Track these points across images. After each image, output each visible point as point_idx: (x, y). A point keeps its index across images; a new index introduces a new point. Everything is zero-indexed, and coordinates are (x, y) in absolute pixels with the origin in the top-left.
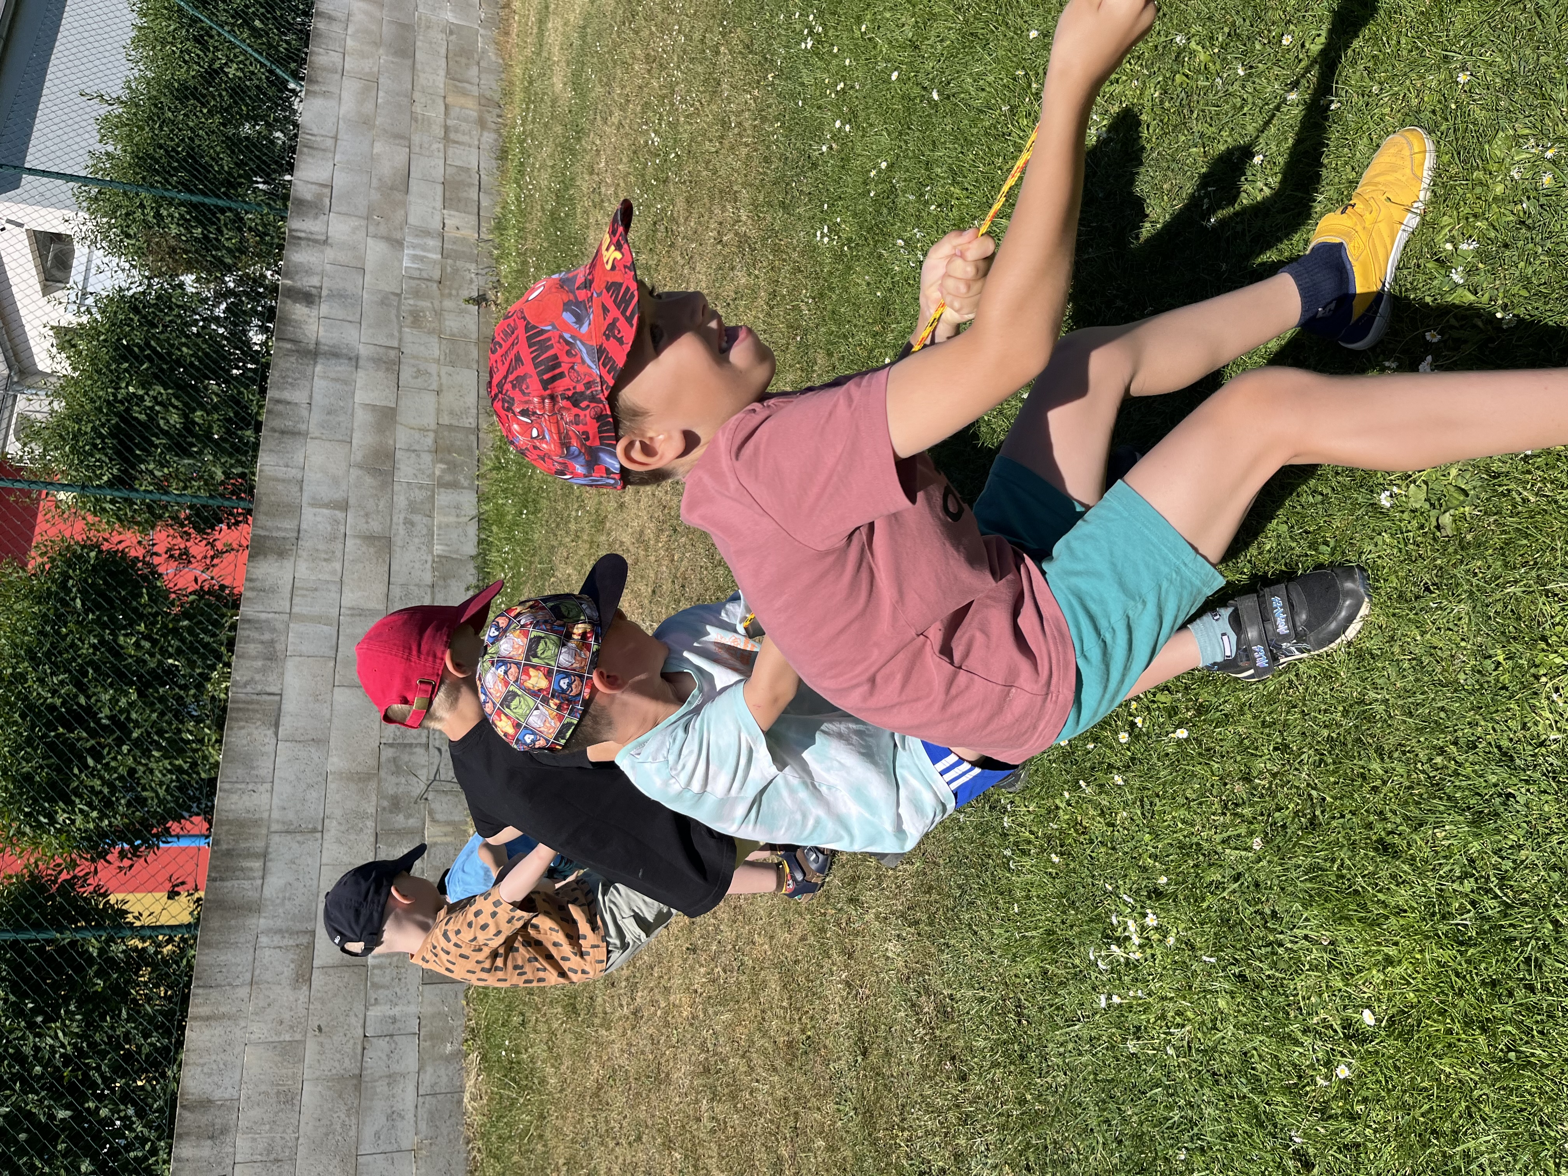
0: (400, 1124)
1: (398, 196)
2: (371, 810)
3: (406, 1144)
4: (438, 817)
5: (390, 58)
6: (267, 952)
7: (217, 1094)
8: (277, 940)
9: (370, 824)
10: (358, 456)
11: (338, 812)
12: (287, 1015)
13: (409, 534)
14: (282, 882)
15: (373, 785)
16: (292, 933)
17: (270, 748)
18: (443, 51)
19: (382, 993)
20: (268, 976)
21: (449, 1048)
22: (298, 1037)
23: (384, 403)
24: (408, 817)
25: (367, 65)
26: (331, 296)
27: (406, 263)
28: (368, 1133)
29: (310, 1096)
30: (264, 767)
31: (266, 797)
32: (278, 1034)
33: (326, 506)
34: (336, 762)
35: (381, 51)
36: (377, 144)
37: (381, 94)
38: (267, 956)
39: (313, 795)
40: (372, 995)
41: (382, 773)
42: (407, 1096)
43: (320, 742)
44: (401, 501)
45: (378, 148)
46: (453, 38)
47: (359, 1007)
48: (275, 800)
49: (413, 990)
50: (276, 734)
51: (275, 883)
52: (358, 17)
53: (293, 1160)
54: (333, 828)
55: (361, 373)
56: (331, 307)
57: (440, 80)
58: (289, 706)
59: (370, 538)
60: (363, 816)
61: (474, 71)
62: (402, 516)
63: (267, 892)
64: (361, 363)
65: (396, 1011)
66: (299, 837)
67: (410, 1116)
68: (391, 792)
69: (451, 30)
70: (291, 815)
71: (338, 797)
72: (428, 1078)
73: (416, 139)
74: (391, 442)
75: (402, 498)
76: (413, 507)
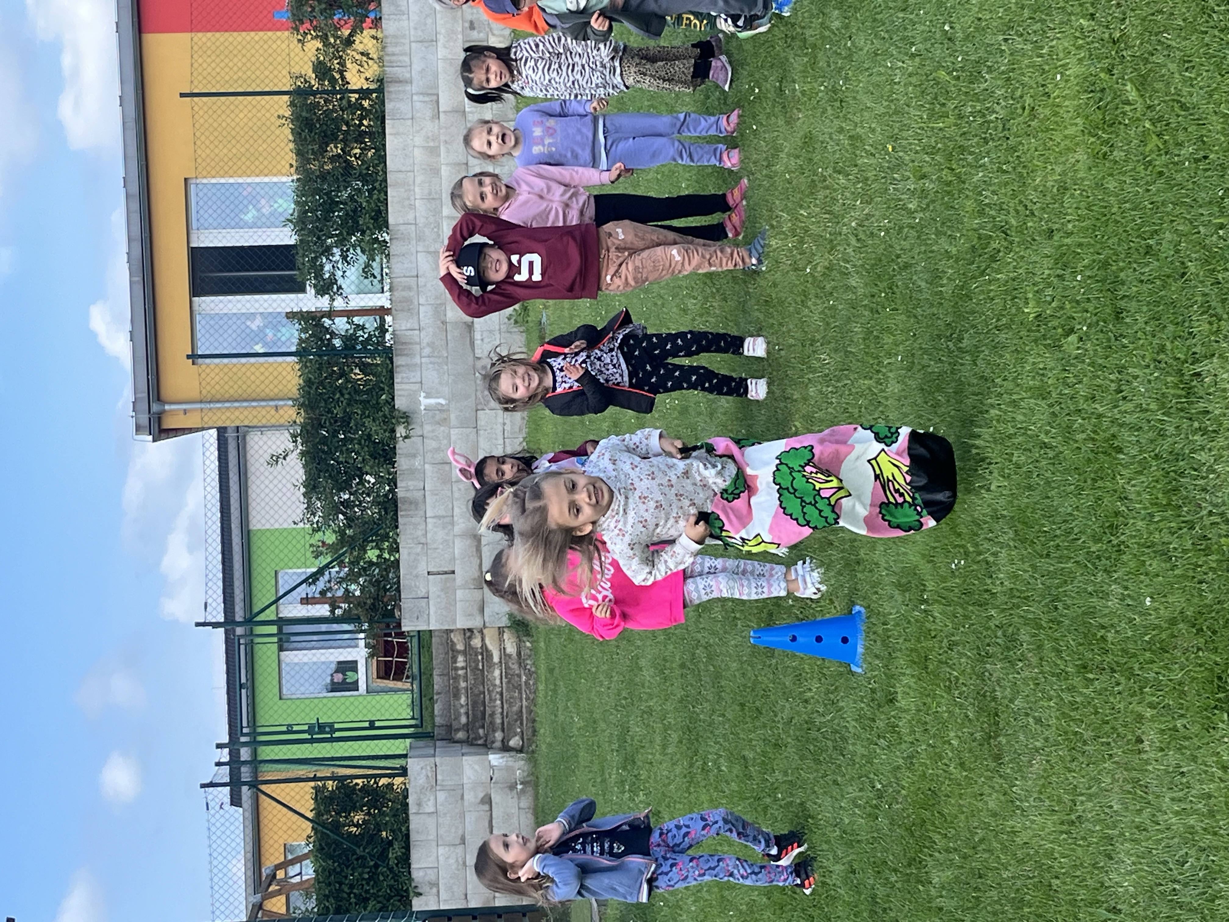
2: (460, 29)
4: (496, 32)
6: (418, 104)
8: (421, 98)
9: (460, 36)
11: (443, 31)
14: (420, 68)
16: (427, 94)
20: (420, 115)
22: (437, 145)
24: (479, 32)
31: (406, 23)
32: (427, 142)
38: (418, 105)
39: (429, 21)
48: (412, 25)
51: (416, 69)
54: (442, 40)
63: (413, 73)
66: (426, 44)
68: (469, 17)
70: (420, 33)
71: (442, 22)
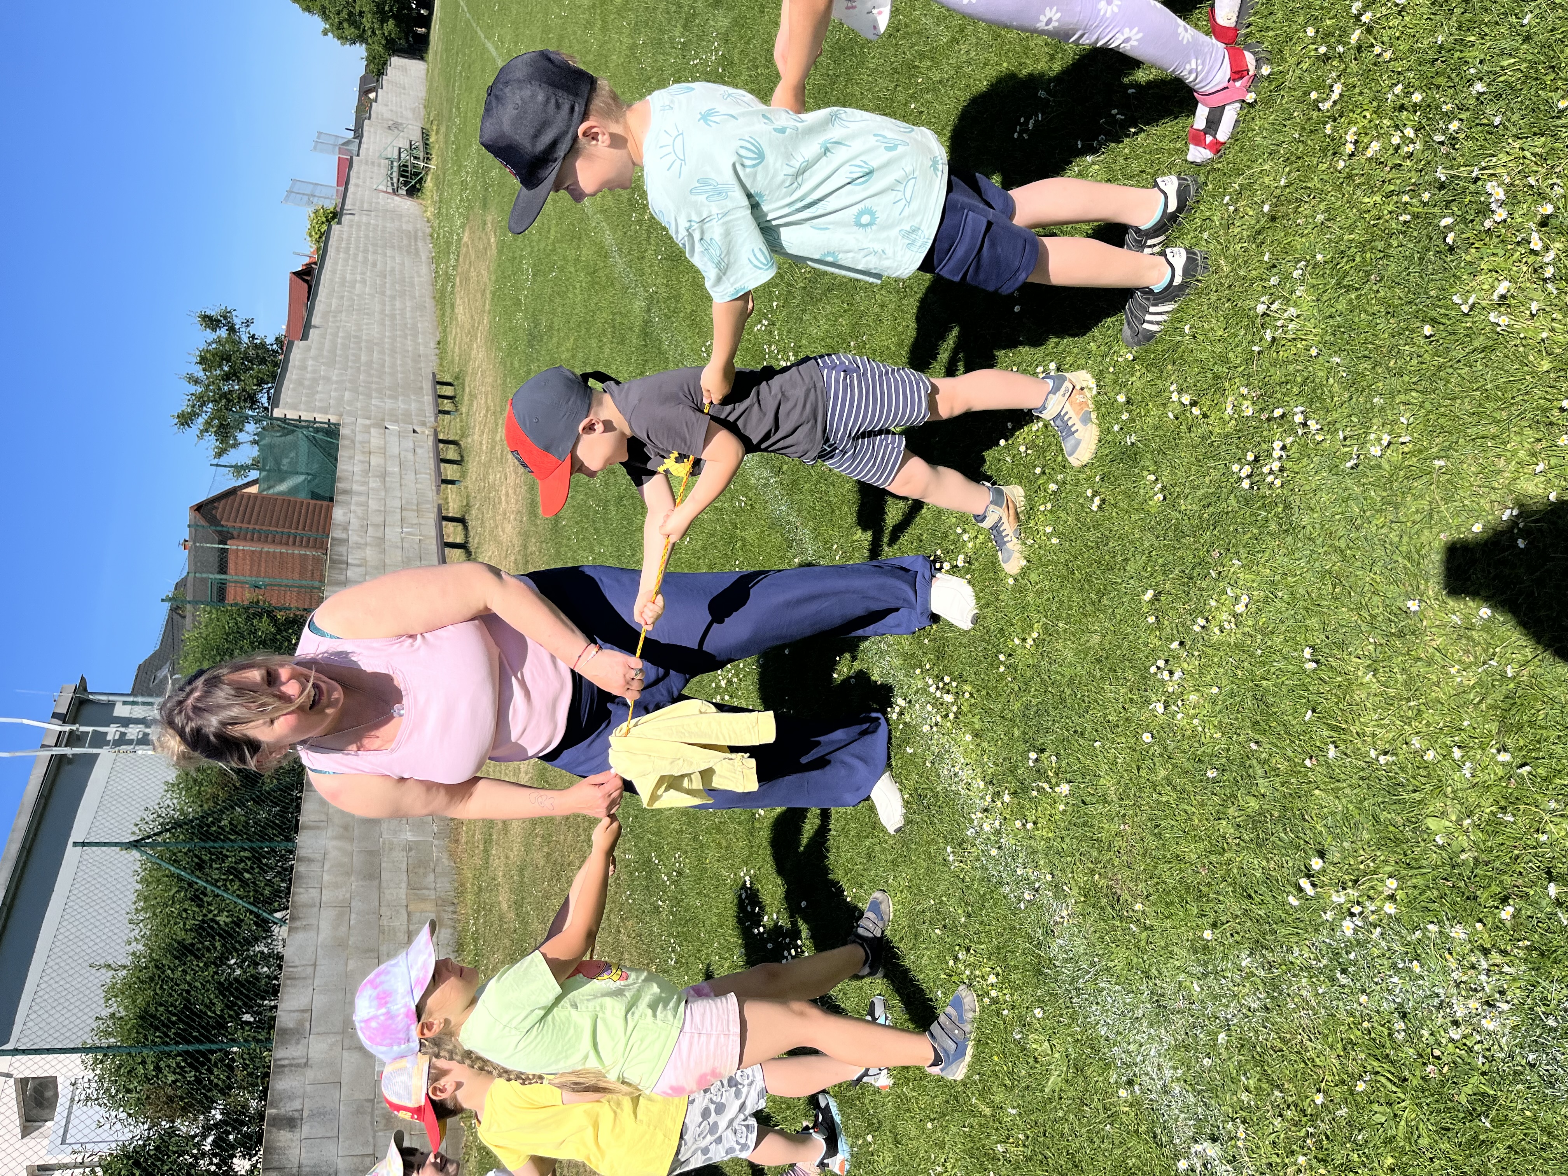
5: (361, 883)
18: (404, 867)
25: (341, 894)
26: (312, 1116)
35: (353, 878)
37: (353, 916)
46: (413, 853)
52: (333, 854)
56: (311, 1128)
57: (402, 892)
61: (431, 877)
69: (410, 847)
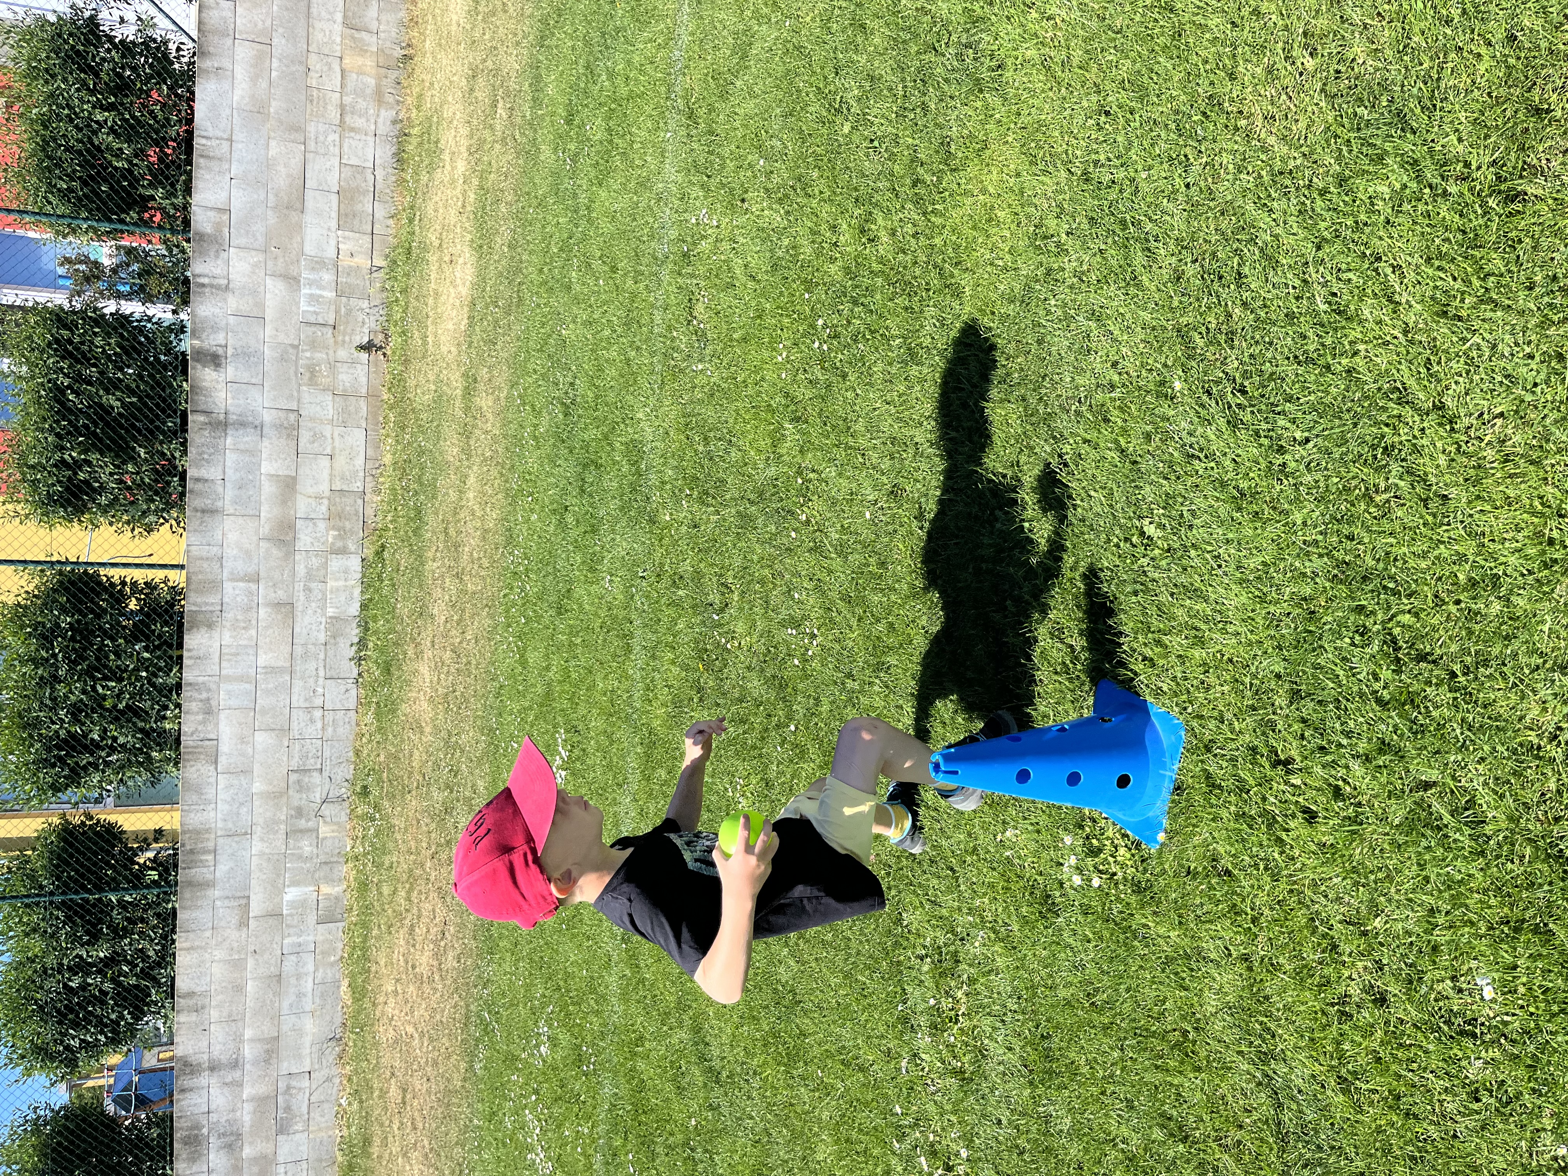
0: (304, 999)
1: (294, 217)
2: (283, 817)
3: (307, 1009)
6: (221, 910)
7: (198, 989)
8: (226, 903)
9: (283, 827)
10: (265, 530)
11: (261, 821)
12: (235, 945)
13: (308, 599)
14: (227, 867)
15: (284, 800)
16: (235, 898)
17: (212, 780)
19: (292, 931)
20: (223, 924)
21: (333, 958)
22: (243, 956)
23: (286, 473)
24: (309, 820)
27: (304, 306)
28: (285, 1004)
29: (250, 987)
30: (210, 792)
31: (212, 814)
32: (231, 955)
33: (242, 580)
34: (258, 787)
36: (273, 143)
38: (221, 912)
39: (244, 810)
40: (286, 933)
41: (291, 792)
42: (308, 985)
43: (246, 772)
44: (301, 570)
45: (275, 149)
47: (278, 938)
48: (219, 815)
49: (311, 927)
50: (216, 769)
51: (222, 869)
53: (243, 1019)
54: (258, 830)
55: (266, 442)
58: (224, 748)
59: (278, 605)
60: (277, 822)
62: (302, 584)
63: (218, 874)
64: (265, 430)
65: (301, 940)
66: (236, 839)
67: (310, 995)
68: (296, 804)
70: (230, 825)
71: (261, 810)
72: (320, 974)
73: (311, 128)
74: (292, 512)
75: (302, 567)
76: (310, 576)
